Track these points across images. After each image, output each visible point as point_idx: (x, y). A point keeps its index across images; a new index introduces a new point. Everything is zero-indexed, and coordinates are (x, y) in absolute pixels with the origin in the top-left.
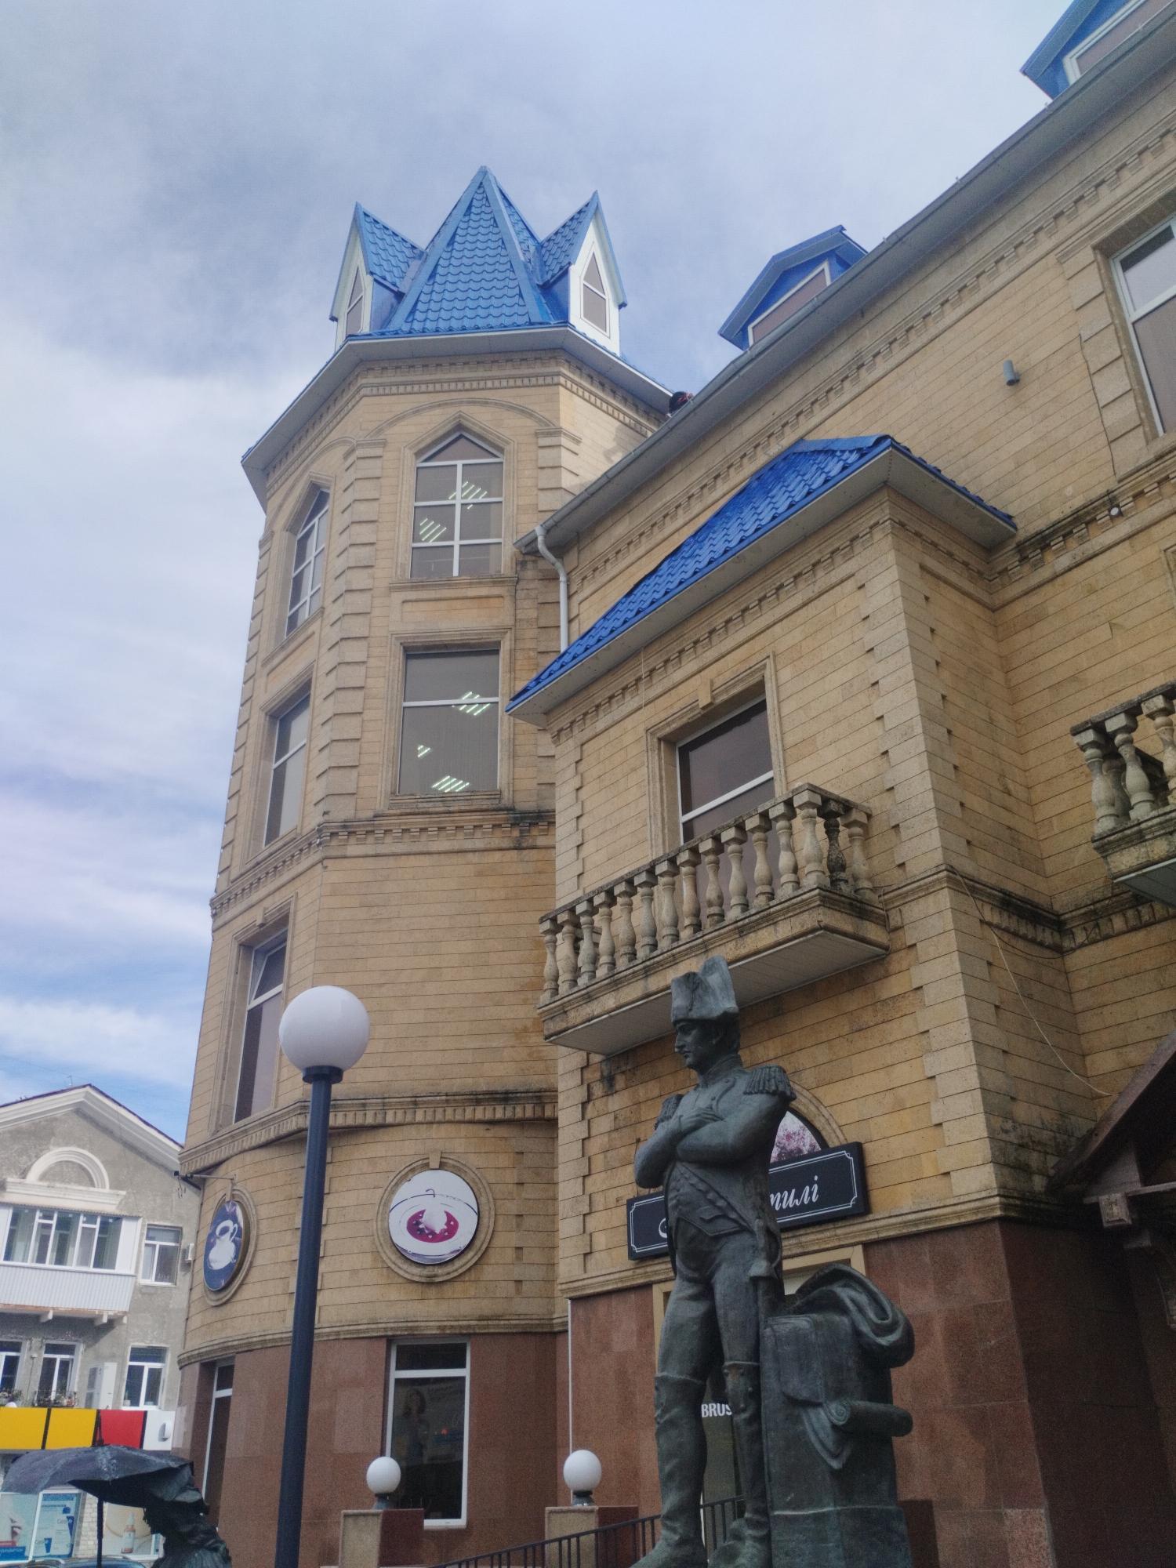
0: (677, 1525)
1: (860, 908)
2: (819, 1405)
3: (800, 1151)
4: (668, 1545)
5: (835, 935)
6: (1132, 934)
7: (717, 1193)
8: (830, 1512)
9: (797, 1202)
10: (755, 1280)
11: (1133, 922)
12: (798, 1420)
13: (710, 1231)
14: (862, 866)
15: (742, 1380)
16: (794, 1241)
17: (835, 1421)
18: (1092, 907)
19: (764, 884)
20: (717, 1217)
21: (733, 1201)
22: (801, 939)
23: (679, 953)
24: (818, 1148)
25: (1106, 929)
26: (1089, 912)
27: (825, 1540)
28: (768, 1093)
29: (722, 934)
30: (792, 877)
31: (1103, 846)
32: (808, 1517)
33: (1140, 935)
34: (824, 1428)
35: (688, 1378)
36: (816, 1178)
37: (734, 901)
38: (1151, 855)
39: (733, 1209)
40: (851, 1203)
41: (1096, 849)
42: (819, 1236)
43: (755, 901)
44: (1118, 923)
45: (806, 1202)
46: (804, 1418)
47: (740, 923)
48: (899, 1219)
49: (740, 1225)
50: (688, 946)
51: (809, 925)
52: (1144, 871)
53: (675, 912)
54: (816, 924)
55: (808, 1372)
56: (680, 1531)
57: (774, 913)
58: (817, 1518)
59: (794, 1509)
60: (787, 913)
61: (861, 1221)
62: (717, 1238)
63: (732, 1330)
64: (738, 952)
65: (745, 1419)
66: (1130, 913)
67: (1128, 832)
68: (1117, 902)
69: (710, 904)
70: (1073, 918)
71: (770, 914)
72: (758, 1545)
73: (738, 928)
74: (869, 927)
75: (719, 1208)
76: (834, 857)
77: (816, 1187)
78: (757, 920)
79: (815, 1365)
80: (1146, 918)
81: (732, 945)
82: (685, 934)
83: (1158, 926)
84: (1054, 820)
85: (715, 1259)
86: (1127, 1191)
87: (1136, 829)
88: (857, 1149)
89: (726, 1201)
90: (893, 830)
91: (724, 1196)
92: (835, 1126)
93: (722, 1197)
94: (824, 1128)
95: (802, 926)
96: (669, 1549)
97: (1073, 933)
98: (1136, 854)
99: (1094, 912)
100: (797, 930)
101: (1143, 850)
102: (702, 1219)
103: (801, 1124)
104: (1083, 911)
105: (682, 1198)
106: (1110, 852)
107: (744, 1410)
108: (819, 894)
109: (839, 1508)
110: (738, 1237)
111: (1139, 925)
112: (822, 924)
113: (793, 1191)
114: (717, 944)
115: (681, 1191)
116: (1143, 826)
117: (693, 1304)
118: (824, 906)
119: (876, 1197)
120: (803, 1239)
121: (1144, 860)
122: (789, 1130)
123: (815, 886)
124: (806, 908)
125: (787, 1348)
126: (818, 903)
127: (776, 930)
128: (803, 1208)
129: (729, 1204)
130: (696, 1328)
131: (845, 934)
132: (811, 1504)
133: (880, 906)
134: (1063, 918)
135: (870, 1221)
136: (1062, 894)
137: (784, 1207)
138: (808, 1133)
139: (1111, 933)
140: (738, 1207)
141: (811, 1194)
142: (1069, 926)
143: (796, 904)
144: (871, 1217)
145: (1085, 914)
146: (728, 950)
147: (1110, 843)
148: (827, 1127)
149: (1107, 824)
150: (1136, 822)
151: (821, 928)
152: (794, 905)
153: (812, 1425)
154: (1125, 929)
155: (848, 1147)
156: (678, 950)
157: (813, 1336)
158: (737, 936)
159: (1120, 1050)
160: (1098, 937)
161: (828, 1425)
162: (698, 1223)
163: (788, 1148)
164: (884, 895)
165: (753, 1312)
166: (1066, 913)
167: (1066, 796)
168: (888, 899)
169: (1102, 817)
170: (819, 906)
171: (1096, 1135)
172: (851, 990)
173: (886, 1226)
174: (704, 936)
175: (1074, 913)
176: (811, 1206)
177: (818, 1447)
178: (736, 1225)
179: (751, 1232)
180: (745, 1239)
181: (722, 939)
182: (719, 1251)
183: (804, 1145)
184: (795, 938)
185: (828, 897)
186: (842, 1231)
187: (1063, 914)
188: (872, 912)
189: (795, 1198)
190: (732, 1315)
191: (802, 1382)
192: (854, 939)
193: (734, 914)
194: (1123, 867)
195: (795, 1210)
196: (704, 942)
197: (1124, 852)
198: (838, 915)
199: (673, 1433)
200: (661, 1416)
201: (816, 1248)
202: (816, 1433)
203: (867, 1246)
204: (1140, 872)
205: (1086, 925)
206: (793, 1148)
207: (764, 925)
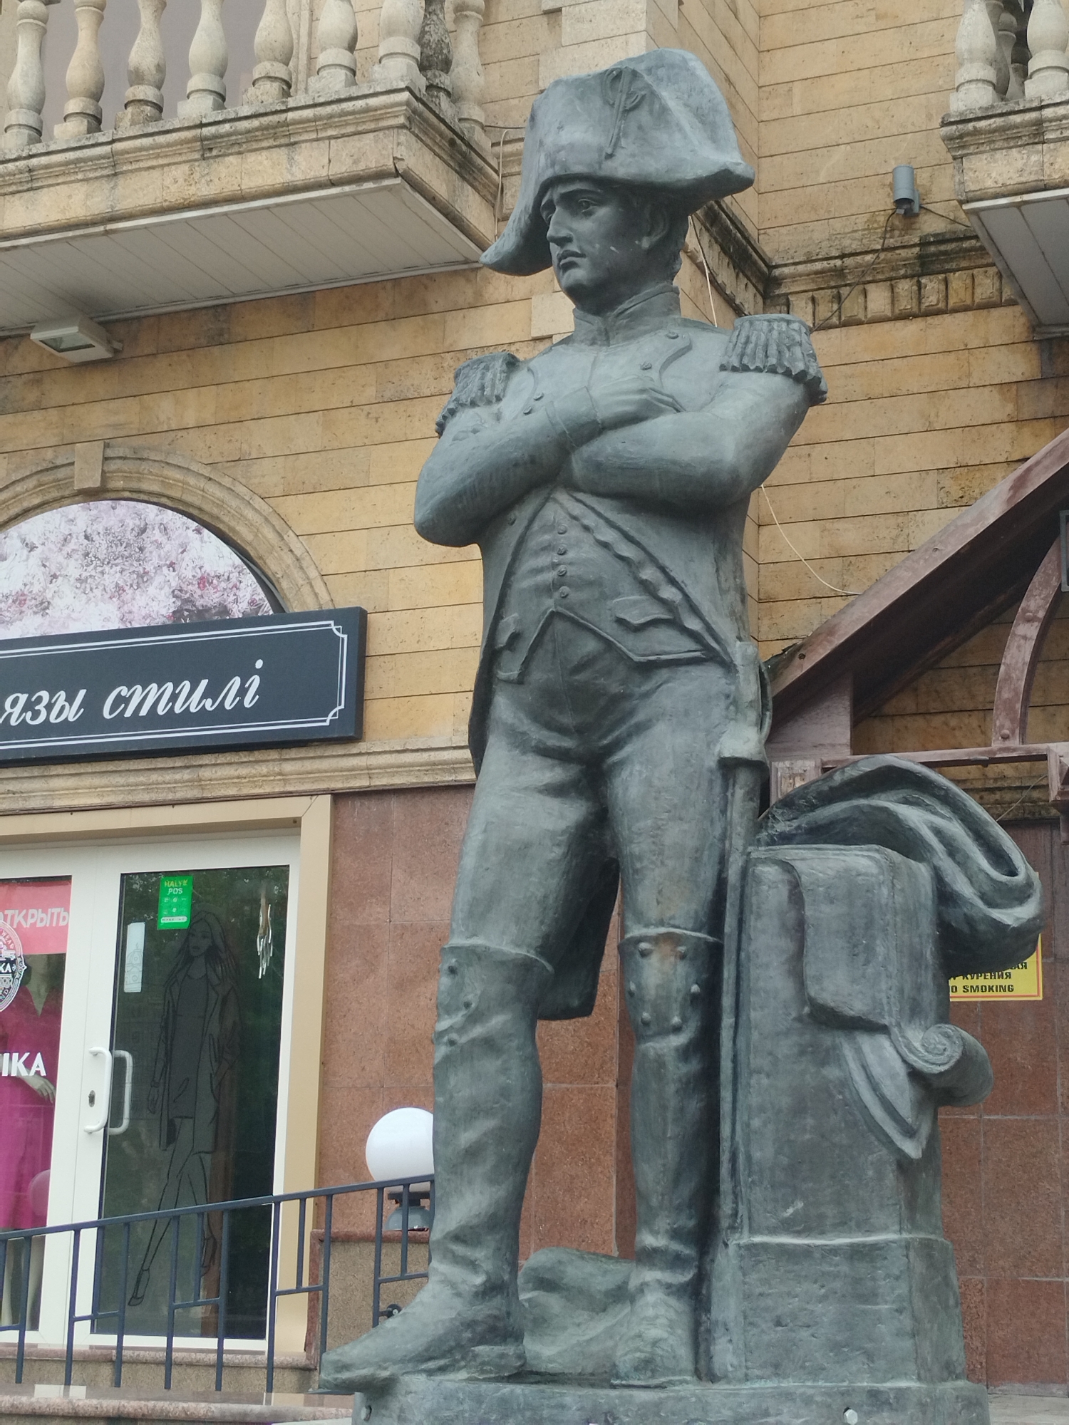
0: (479, 1254)
1: (464, 155)
2: (884, 1029)
3: (225, 610)
4: (459, 1295)
5: (417, 195)
6: (899, 324)
7: (663, 569)
8: (888, 1243)
9: (208, 704)
10: (729, 767)
11: (905, 304)
12: (828, 1057)
13: (636, 648)
14: (474, 75)
15: (682, 968)
16: (186, 775)
17: (919, 1064)
18: (838, 263)
19: (275, 59)
20: (655, 623)
21: (696, 594)
22: (347, 189)
23: (47, 167)
24: (267, 609)
25: (852, 307)
26: (830, 270)
27: (871, 1297)
28: (787, 373)
29: (161, 146)
30: (345, 57)
31: (961, 137)
32: (834, 1251)
33: (912, 329)
34: (893, 1076)
35: (532, 955)
36: (259, 664)
37: (196, 82)
38: (1047, 171)
39: (695, 610)
40: (330, 717)
41: (948, 139)
42: (243, 771)
43: (252, 90)
44: (878, 299)
45: (228, 705)
46: (848, 1052)
47: (207, 131)
48: (425, 757)
49: (707, 647)
50: (71, 155)
51: (372, 162)
52: (1026, 197)
53: (42, 81)
54: (390, 164)
55: (867, 963)
56: (488, 1266)
57: (295, 122)
58: (856, 1253)
59: (798, 1233)
60: (325, 128)
61: (341, 752)
62: (648, 668)
63: (670, 863)
64: (193, 190)
65: (677, 1049)
66: (905, 287)
67: (1017, 119)
68: (887, 261)
69: (137, 77)
70: (793, 277)
71: (286, 124)
72: (673, 1301)
73: (202, 139)
74: (471, 198)
75: (663, 602)
76: (434, 38)
77: (256, 681)
78: (249, 131)
79: (880, 950)
80: (931, 299)
81: (180, 172)
82: (66, 132)
83: (947, 318)
84: (797, 88)
85: (632, 713)
86: (825, 759)
87: (1033, 115)
88: (357, 621)
89: (681, 589)
90: (545, 19)
91: (679, 579)
92: (313, 573)
93: (673, 582)
94: (285, 575)
95: (355, 162)
96: (458, 1304)
97: (788, 305)
98: (1020, 164)
99: (840, 273)
100: (342, 168)
101: (1034, 158)
102: (621, 622)
103: (238, 561)
104: (818, 266)
105: (572, 571)
106: (972, 149)
107: (677, 1030)
108: (408, 103)
109: (905, 1235)
110: (695, 671)
111: (915, 310)
112: (401, 167)
113: (204, 683)
114: (142, 165)
115: (571, 555)
116: (1048, 113)
117: (554, 804)
118: (409, 129)
119: (375, 712)
120: (206, 773)
121: (1033, 178)
122: (207, 568)
123: (402, 85)
124: (372, 126)
125: (826, 909)
126: (402, 120)
127: (291, 160)
128: (220, 716)
129: (686, 596)
130: (557, 852)
131: (432, 199)
132: (842, 1224)
133: (494, 163)
134: (777, 272)
135: (360, 754)
136: (783, 230)
137: (178, 710)
138: (249, 579)
139: (861, 316)
140: (705, 607)
141: (242, 692)
142: (783, 290)
143: (352, 113)
144: (362, 747)
145: (822, 272)
146: (168, 182)
147: (976, 132)
148: (297, 575)
149: (977, 97)
150: (1035, 104)
151: (397, 174)
152: (344, 114)
153: (865, 1068)
154: (889, 314)
155: (340, 616)
156: (44, 160)
157: (885, 891)
158: (197, 156)
159: (828, 524)
160: (835, 320)
161: (901, 1070)
162: (609, 630)
163: (200, 603)
164: (505, 143)
165: (718, 832)
166: (786, 265)
167: (831, 46)
168: (512, 154)
169: (970, 81)
170: (402, 127)
171: (802, 657)
172: (392, 319)
173: (392, 766)
174: (113, 141)
175: (801, 268)
176: (240, 714)
177: (878, 1113)
178: (693, 646)
179: (728, 666)
180: (711, 676)
181: (158, 156)
182: (647, 695)
183: (236, 601)
184: (333, 184)
185: (420, 115)
186: (295, 766)
187: (777, 267)
188: (480, 170)
189: (204, 696)
190: (674, 834)
191: (854, 981)
192: (446, 215)
193: (196, 108)
194: (989, 183)
195: (202, 717)
196: (113, 154)
197: (998, 155)
198: (429, 156)
199: (490, 1065)
200: (461, 1030)
201: (232, 791)
202: (875, 1087)
203: (339, 797)
204: (1018, 199)
205: (817, 294)
206: (210, 604)
207: (265, 144)
